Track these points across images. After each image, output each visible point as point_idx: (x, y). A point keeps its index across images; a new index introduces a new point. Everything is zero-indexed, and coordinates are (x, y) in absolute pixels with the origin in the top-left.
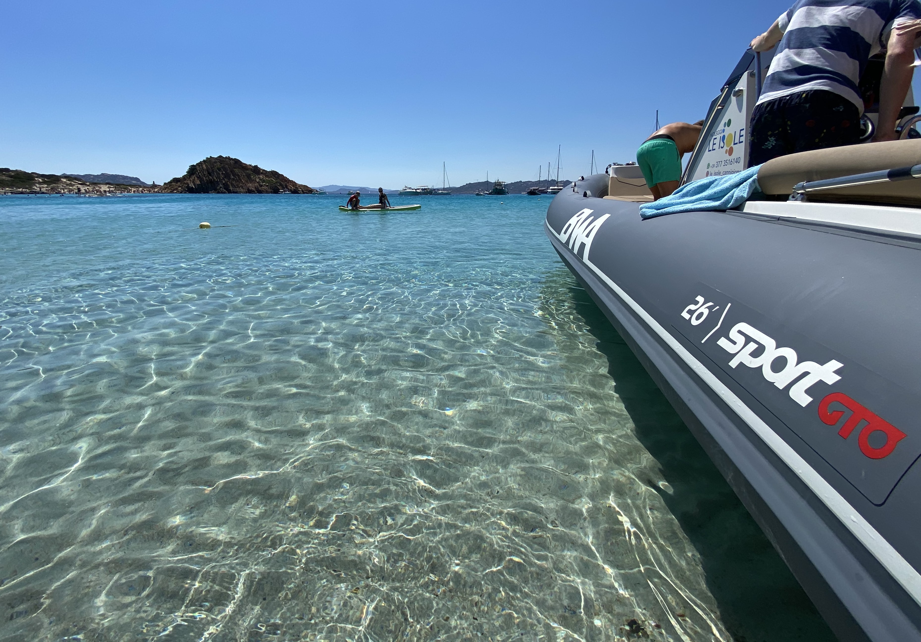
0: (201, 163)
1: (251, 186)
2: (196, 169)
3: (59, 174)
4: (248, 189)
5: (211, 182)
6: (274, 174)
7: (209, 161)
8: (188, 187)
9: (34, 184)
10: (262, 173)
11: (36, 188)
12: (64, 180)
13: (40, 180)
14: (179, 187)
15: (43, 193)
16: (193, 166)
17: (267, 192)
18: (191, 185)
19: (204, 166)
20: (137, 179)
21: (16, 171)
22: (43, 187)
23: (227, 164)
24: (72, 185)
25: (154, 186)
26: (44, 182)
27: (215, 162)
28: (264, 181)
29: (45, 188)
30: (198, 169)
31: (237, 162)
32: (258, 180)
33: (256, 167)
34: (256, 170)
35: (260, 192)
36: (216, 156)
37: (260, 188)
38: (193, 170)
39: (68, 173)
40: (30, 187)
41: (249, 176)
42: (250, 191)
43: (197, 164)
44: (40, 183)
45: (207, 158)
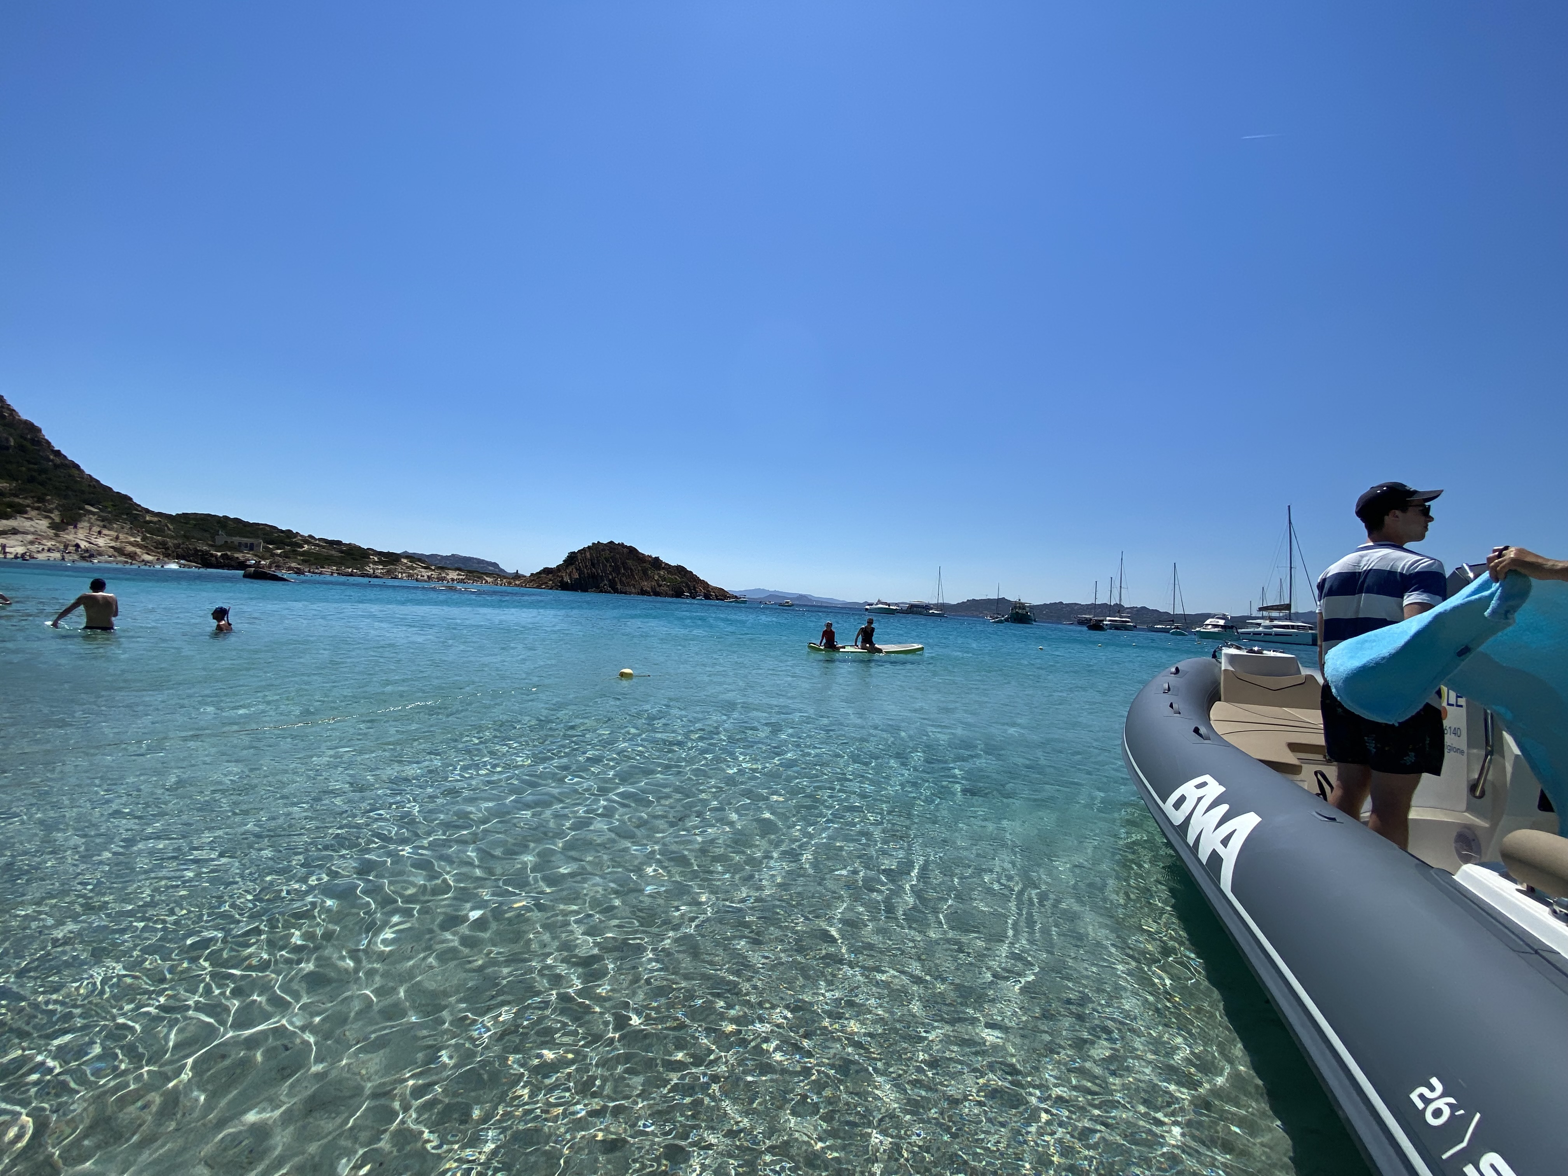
0: (584, 549)
1: (646, 585)
2: (576, 557)
3: (398, 551)
4: (642, 589)
5: (593, 576)
6: (681, 570)
7: (596, 547)
8: (562, 582)
9: (367, 564)
10: (663, 568)
11: (369, 569)
12: (405, 561)
13: (376, 559)
14: (550, 580)
15: (377, 577)
16: (574, 553)
17: (667, 595)
18: (567, 579)
19: (588, 554)
20: (495, 565)
21: (350, 544)
22: (378, 569)
23: (618, 553)
24: (413, 568)
25: (517, 576)
26: (380, 562)
27: (603, 550)
28: (664, 579)
29: (380, 569)
30: (579, 557)
31: (632, 551)
32: (656, 577)
33: (657, 559)
34: (656, 563)
35: (657, 594)
36: (605, 541)
37: (658, 590)
38: (572, 558)
39: (411, 551)
40: (362, 568)
41: (645, 572)
42: (643, 592)
43: (579, 551)
44: (375, 563)
45: (593, 544)
